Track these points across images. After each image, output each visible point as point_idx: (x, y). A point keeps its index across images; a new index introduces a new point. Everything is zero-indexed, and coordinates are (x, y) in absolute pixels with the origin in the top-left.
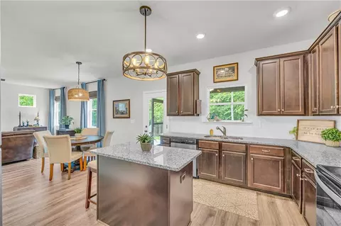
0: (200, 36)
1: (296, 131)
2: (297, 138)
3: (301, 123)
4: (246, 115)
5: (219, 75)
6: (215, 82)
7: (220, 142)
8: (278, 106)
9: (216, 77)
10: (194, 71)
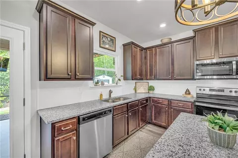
2: (136, 92)
3: (137, 84)
4: (120, 80)
5: (103, 41)
6: (100, 47)
7: (127, 104)
8: (138, 74)
9: (101, 43)
10: (93, 24)
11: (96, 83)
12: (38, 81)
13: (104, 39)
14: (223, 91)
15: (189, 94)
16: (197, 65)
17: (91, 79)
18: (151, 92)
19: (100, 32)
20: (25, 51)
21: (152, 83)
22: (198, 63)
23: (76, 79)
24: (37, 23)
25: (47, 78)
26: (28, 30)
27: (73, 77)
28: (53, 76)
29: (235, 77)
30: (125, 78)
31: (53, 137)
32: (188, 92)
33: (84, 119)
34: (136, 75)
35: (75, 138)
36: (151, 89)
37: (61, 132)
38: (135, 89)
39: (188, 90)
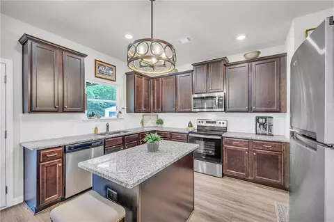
2: (143, 126)
3: (144, 117)
4: (120, 112)
5: (100, 71)
6: (96, 77)
7: (123, 137)
8: (143, 106)
9: (97, 72)
10: (84, 56)
11: (90, 116)
12: (21, 114)
13: (101, 68)
14: (215, 122)
15: (192, 126)
16: (194, 98)
17: (83, 112)
18: (160, 125)
19: (96, 60)
20: (7, 84)
21: (161, 116)
22: (196, 96)
23: (64, 112)
24: (20, 55)
25: (32, 111)
26: (10, 63)
27: (61, 109)
28: (38, 109)
29: (217, 110)
30: (128, 111)
31: (38, 162)
32: (190, 125)
33: (70, 148)
34: (140, 107)
35: (60, 165)
36: (160, 122)
37: (46, 158)
38: (142, 123)
39: (190, 123)
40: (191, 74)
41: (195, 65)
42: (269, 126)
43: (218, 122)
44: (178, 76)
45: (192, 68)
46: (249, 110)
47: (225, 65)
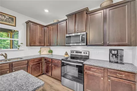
0: (47, 11)
1: (40, 52)
2: (40, 54)
3: (41, 49)
14: (81, 52)
15: (67, 54)
16: (67, 37)
39: (66, 52)
40: (65, 22)
41: (67, 16)
42: (120, 56)
43: (83, 52)
44: (59, 24)
45: (66, 18)
46: (104, 44)
47: (86, 13)
